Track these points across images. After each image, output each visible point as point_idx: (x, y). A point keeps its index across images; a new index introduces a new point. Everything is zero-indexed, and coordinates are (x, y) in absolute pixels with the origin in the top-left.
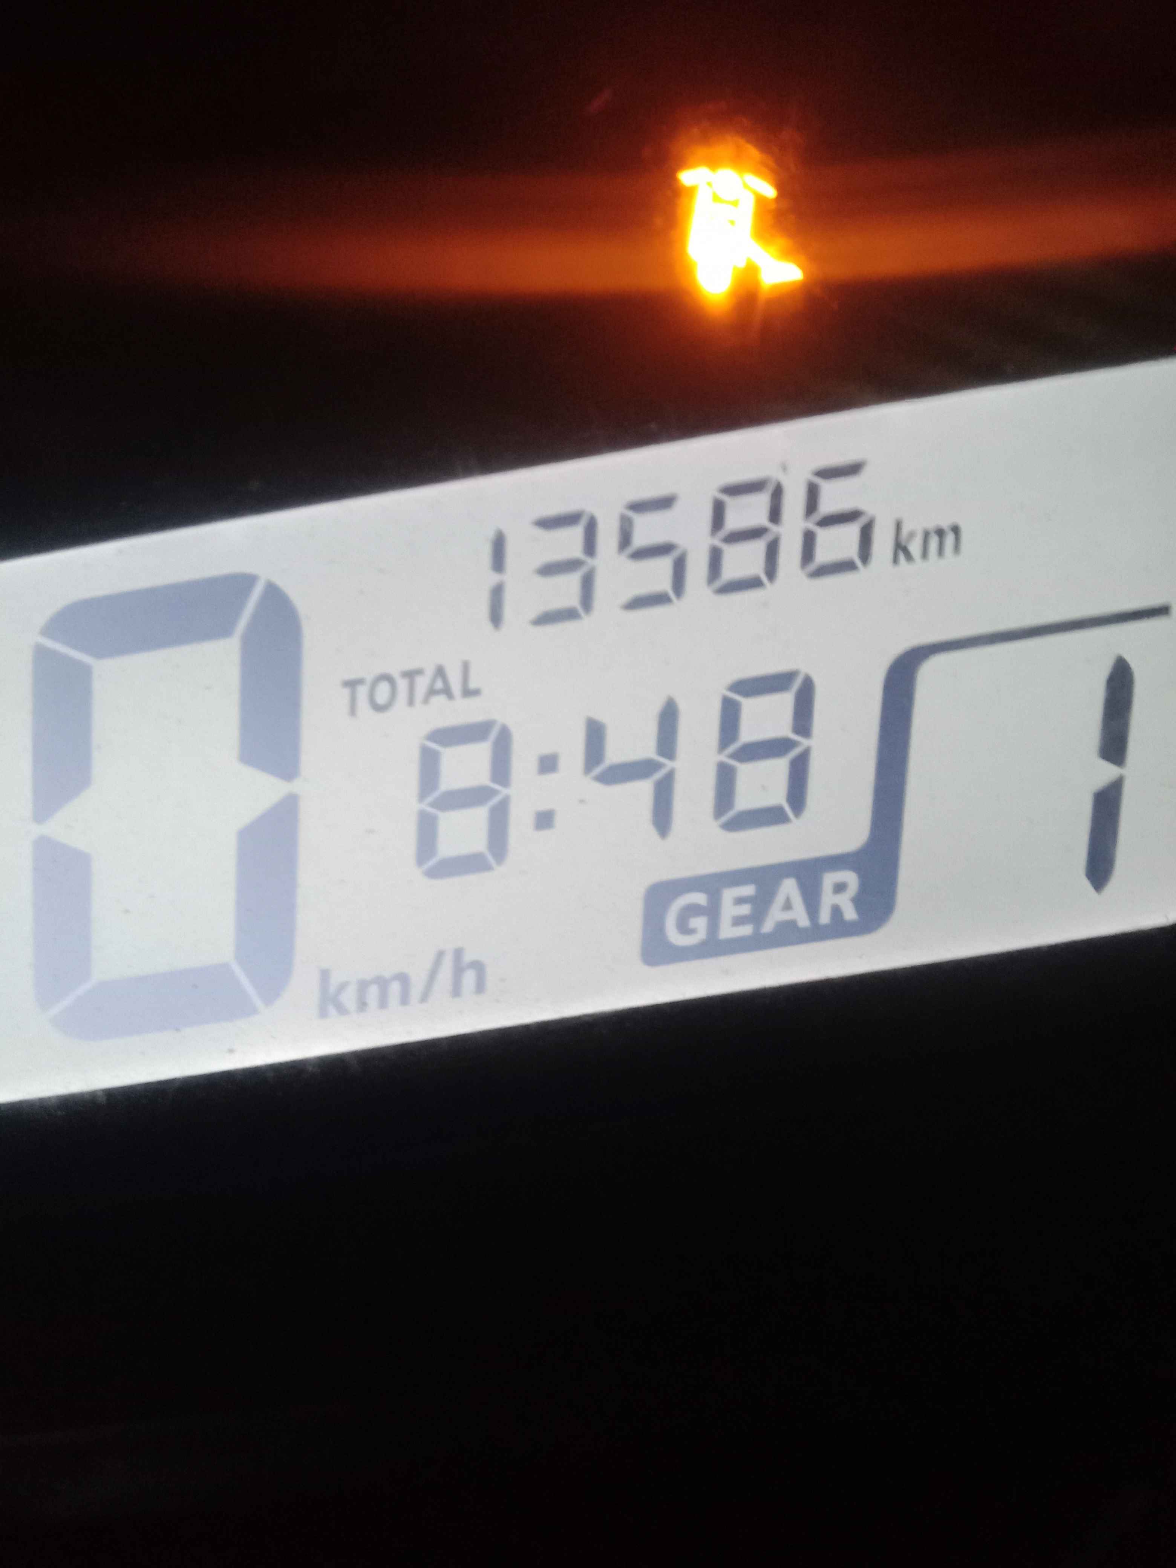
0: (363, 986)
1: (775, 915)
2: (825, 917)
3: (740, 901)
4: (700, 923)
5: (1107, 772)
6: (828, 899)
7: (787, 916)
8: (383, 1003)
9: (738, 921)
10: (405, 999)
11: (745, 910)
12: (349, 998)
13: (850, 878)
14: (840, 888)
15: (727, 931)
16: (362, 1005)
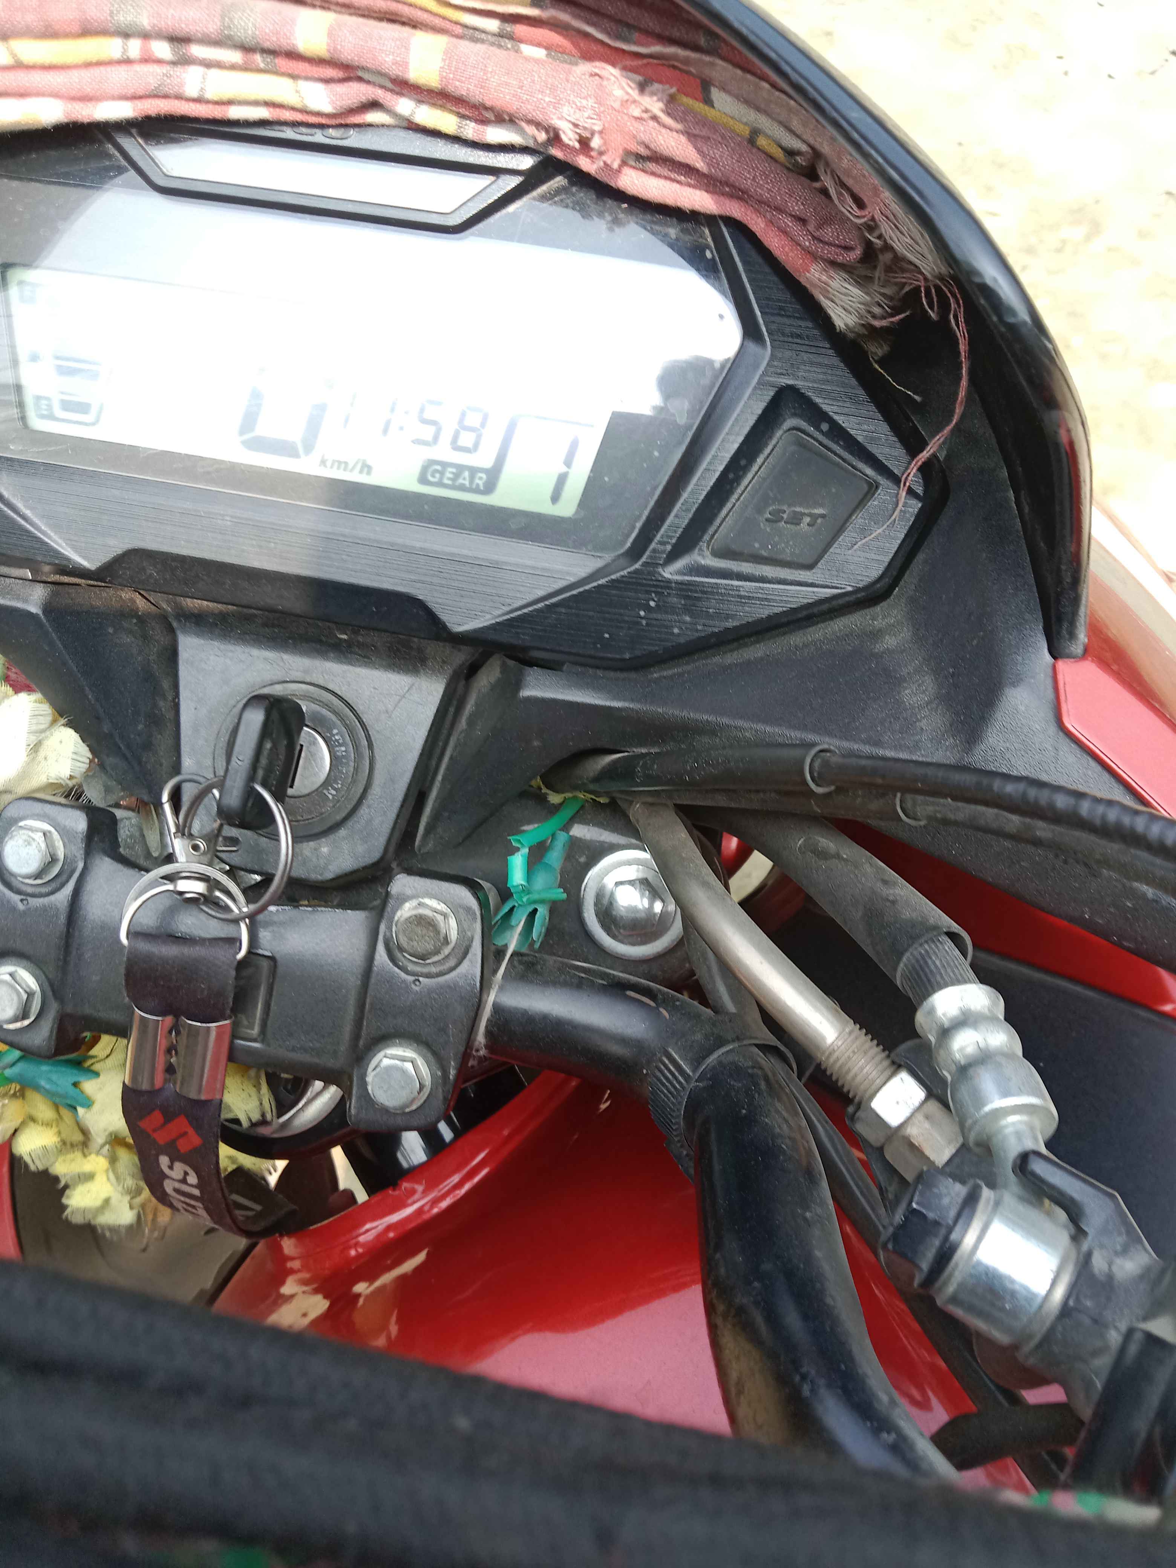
0: (334, 461)
1: (461, 481)
2: (474, 486)
3: (450, 472)
4: (438, 475)
5: (564, 469)
6: (477, 481)
7: (463, 482)
8: (339, 468)
9: (449, 479)
10: (345, 470)
11: (451, 476)
12: (329, 464)
13: (484, 476)
14: (481, 478)
15: (446, 481)
16: (332, 467)
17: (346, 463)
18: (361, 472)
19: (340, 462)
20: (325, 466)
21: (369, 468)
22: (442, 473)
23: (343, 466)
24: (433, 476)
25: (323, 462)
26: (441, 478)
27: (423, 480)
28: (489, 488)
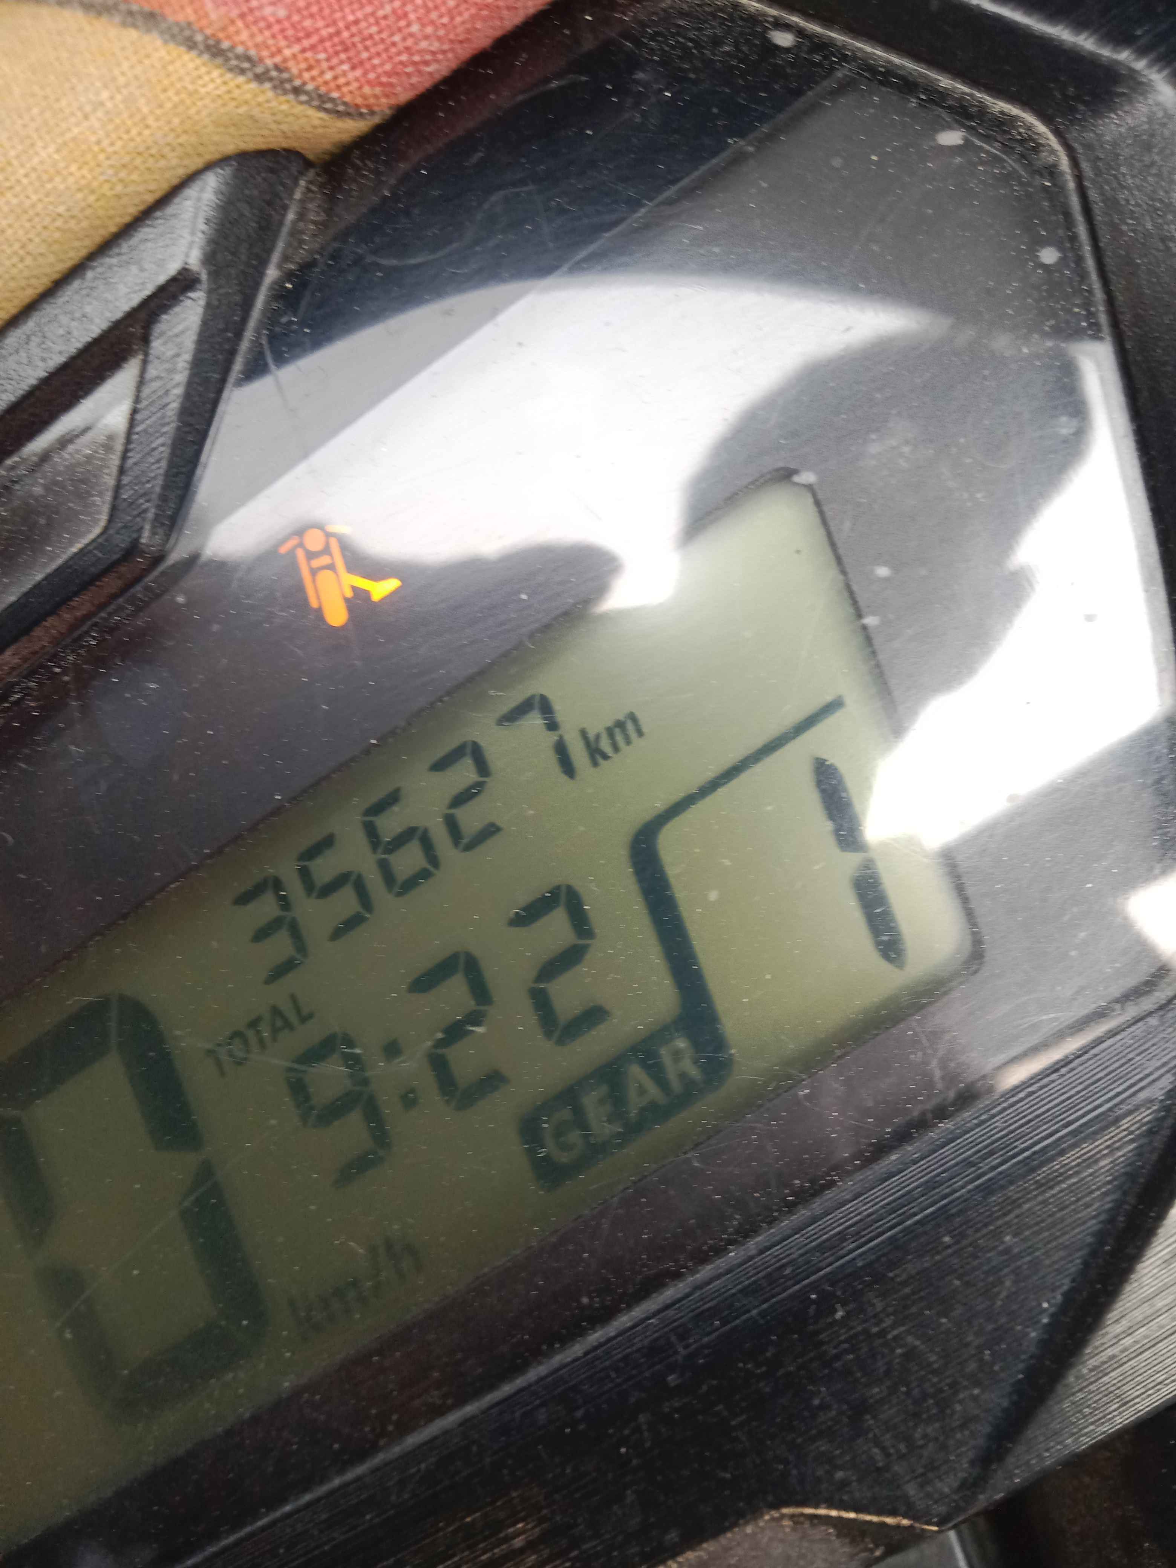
17: (354, 1282)
18: (402, 1281)
19: (337, 1294)
21: (410, 1247)
22: (580, 1121)
24: (563, 1145)
28: (714, 1060)
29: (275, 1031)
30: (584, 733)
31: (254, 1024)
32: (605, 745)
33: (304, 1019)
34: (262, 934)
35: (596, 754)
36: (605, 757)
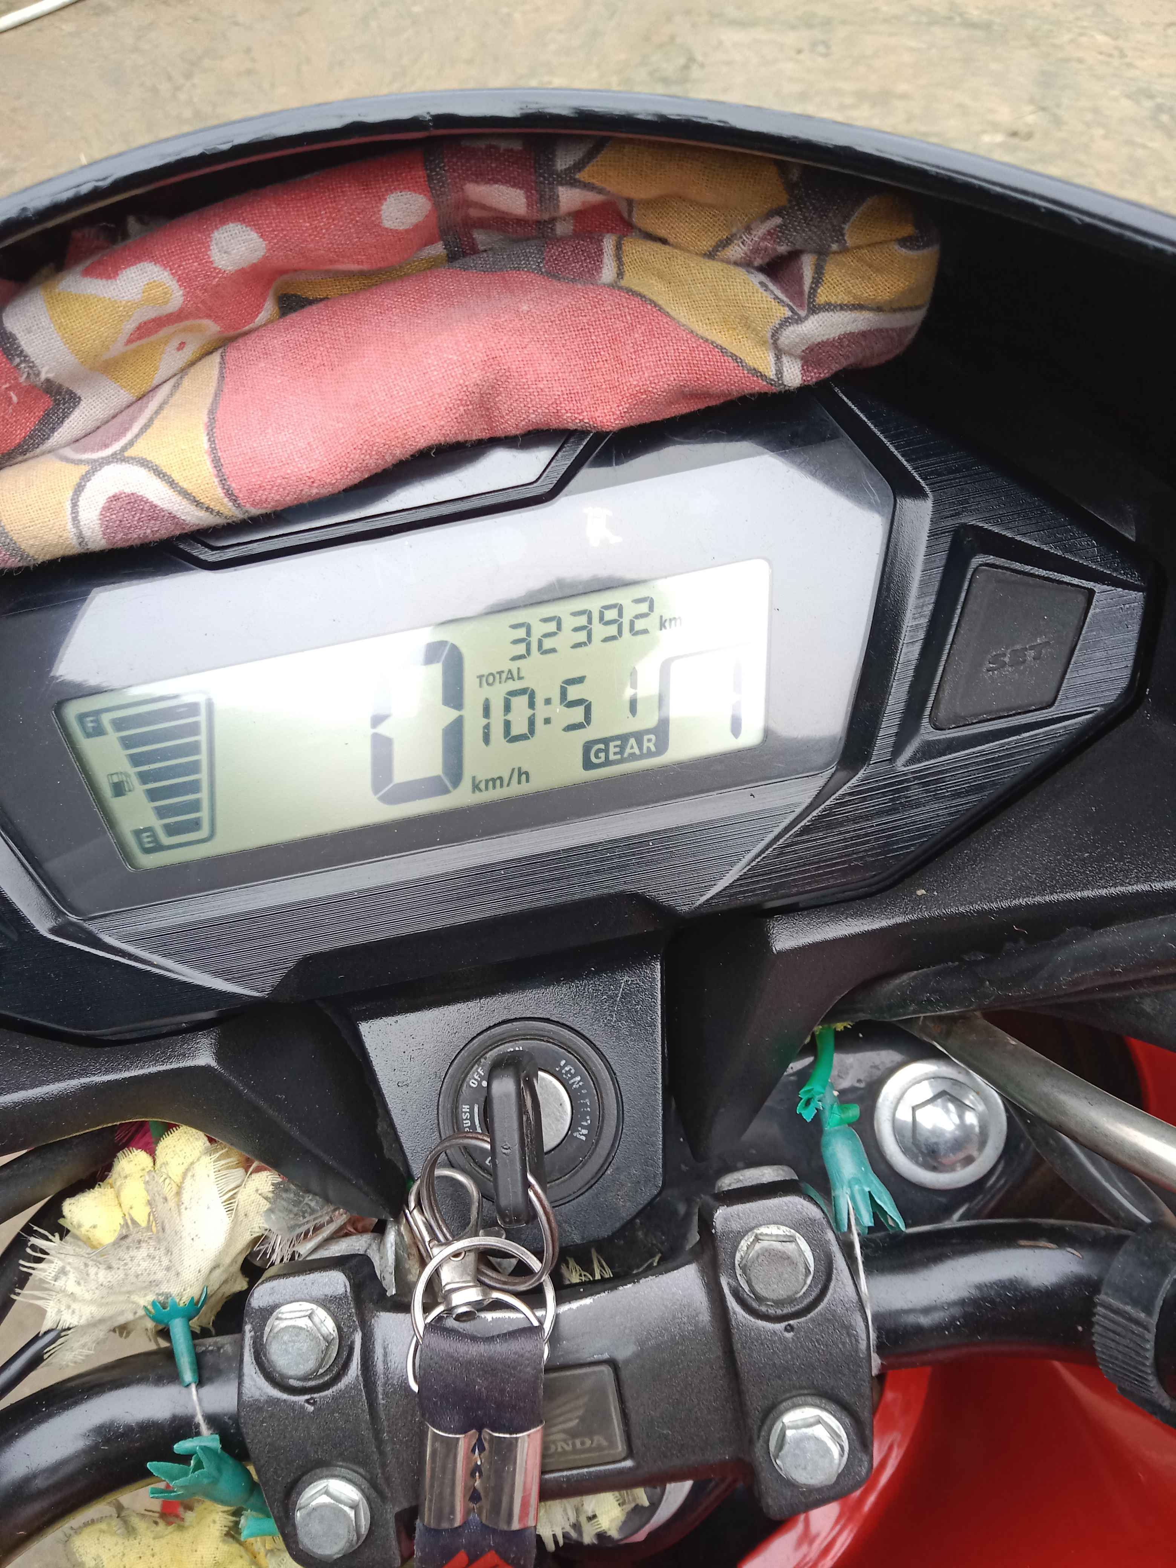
17: (500, 778)
18: (519, 782)
19: (494, 780)
20: (480, 790)
21: (527, 773)
22: (606, 751)
23: (498, 782)
24: (597, 757)
25: (476, 787)
26: (607, 757)
27: (588, 765)
28: (662, 745)
29: (507, 678)
30: (661, 617)
31: (500, 673)
32: (667, 624)
33: (520, 678)
34: (516, 642)
35: (662, 625)
36: (665, 627)
